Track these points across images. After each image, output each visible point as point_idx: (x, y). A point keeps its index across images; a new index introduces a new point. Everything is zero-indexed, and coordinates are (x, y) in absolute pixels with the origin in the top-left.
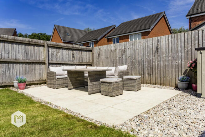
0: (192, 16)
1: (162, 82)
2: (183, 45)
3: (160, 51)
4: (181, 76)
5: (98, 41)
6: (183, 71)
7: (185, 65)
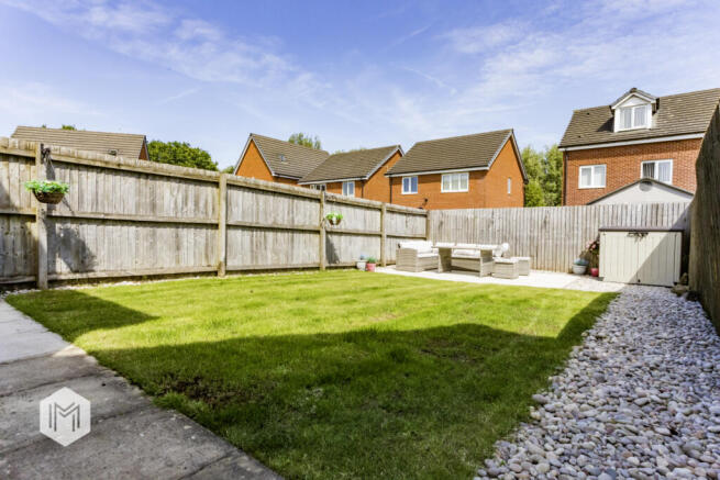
0: (570, 149)
1: (550, 266)
2: (580, 221)
3: (550, 226)
4: (577, 260)
5: (367, 181)
6: (580, 252)
7: (583, 245)
